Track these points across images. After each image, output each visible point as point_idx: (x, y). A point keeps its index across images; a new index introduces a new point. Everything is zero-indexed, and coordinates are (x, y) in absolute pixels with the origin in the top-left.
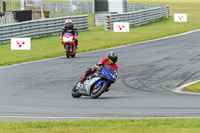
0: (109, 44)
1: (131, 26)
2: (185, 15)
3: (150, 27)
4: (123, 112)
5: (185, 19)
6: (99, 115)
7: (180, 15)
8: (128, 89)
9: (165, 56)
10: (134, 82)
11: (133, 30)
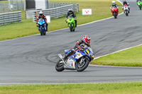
1: (52, 19)
2: (90, 10)
5: (90, 13)
7: (87, 10)
8: (50, 63)
10: (54, 58)
11: (53, 21)
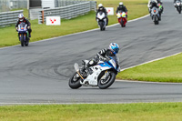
0: (41, 36)
1: (62, 20)
2: (112, 9)
3: (79, 21)
4: (55, 98)
6: (34, 101)
7: (107, 9)
8: (60, 77)
9: (93, 46)
10: (65, 71)
